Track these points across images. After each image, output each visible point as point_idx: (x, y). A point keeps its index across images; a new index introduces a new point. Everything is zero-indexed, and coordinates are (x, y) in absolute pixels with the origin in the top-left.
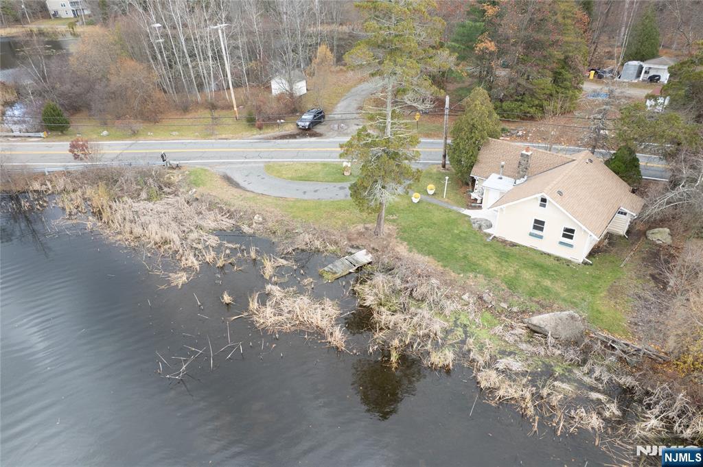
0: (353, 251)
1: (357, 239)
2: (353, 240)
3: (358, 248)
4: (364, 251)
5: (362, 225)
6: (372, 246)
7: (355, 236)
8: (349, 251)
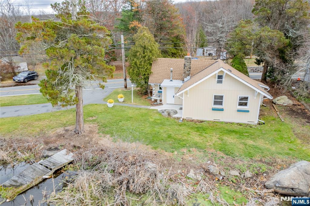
0: (50, 153)
1: (55, 141)
2: (51, 142)
3: (56, 149)
4: (64, 151)
5: (62, 129)
6: (72, 144)
7: (54, 138)
8: (45, 155)
